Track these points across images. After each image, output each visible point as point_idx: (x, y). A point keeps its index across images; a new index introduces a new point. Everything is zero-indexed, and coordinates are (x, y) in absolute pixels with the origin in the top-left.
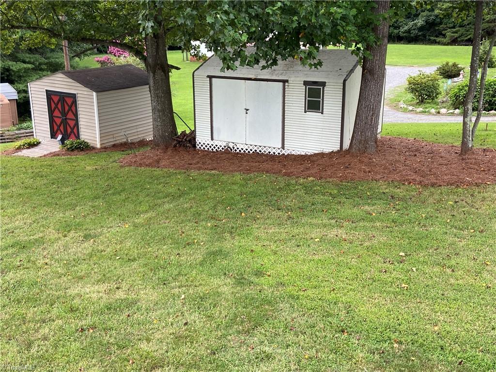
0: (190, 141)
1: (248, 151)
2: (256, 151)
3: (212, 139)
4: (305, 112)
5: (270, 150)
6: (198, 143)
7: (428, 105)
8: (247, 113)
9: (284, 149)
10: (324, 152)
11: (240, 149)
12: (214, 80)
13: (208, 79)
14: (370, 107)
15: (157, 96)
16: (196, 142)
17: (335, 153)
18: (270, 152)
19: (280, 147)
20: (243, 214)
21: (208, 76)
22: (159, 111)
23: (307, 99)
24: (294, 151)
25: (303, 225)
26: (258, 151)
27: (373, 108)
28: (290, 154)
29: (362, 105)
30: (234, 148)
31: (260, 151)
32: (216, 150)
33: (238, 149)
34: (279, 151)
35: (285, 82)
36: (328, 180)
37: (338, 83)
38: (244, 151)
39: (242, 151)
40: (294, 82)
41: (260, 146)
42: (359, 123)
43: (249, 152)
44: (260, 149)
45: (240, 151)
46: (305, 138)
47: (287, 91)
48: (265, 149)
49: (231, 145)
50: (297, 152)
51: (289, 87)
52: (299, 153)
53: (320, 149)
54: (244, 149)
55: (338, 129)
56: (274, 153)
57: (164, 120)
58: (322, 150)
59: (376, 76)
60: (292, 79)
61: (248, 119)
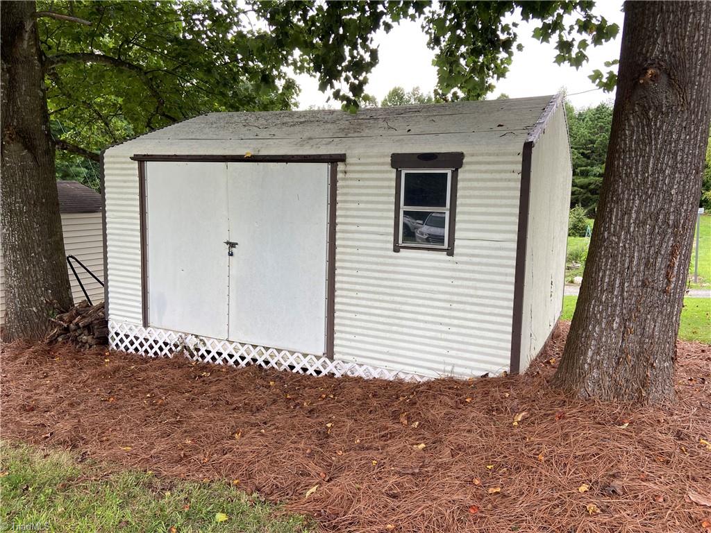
0: (88, 328)
1: (234, 359)
2: (255, 360)
3: (146, 324)
4: (397, 249)
5: (292, 360)
6: (112, 333)
8: (231, 254)
9: (331, 358)
10: (456, 377)
11: (214, 353)
12: (149, 166)
13: (136, 164)
14: (666, 222)
15: (11, 211)
16: (108, 332)
18: (292, 367)
19: (320, 354)
21: (135, 158)
22: (13, 249)
23: (403, 208)
24: (361, 365)
26: (260, 361)
27: (676, 226)
28: (349, 373)
29: (627, 212)
30: (198, 350)
31: (267, 362)
32: (156, 353)
33: (209, 352)
34: (318, 365)
35: (334, 160)
37: (504, 154)
38: (225, 360)
39: (219, 361)
40: (362, 161)
41: (267, 349)
43: (236, 363)
44: (266, 355)
45: (214, 359)
46: (394, 328)
47: (343, 187)
48: (279, 357)
49: (191, 342)
50: (371, 369)
51: (348, 175)
52: (375, 374)
53: (441, 367)
54: (225, 355)
55: (505, 304)
56: (305, 370)
57: (27, 273)
58: (449, 368)
60: (357, 152)
61: (233, 272)
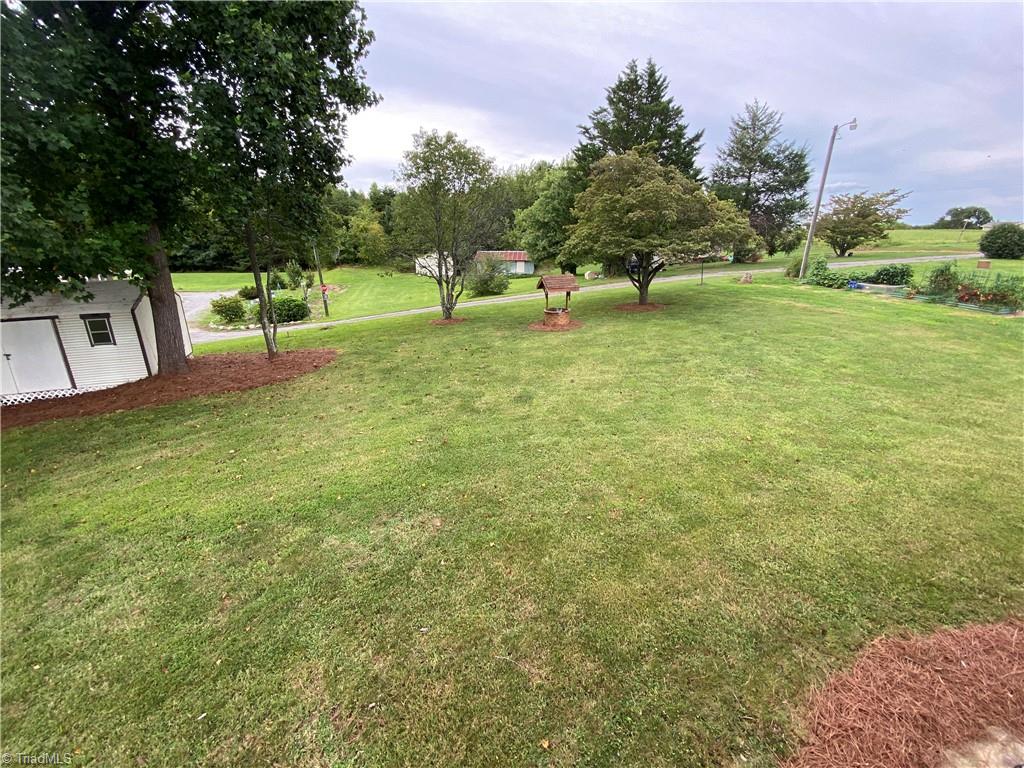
1: (24, 400)
2: (36, 398)
4: (92, 346)
5: (56, 393)
7: (236, 323)
8: (8, 359)
9: (76, 389)
10: (130, 382)
11: (12, 400)
18: (57, 396)
19: (70, 388)
20: (33, 471)
23: (91, 332)
24: (90, 388)
25: (119, 458)
26: (40, 397)
28: (86, 392)
29: (160, 330)
30: (2, 401)
31: (43, 397)
33: (9, 401)
34: (70, 392)
35: (53, 318)
36: (141, 407)
37: (125, 313)
38: (20, 402)
39: (17, 403)
40: (67, 318)
41: (41, 392)
42: (161, 348)
43: (26, 401)
44: (42, 394)
45: (13, 403)
47: (60, 327)
48: (49, 394)
50: (95, 388)
51: (62, 323)
52: (98, 389)
53: (124, 380)
54: (19, 400)
56: (64, 395)
58: (127, 380)
59: (167, 303)
60: (62, 314)
61: (12, 366)
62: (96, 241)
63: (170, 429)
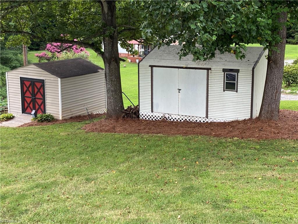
0: (135, 113)
1: (180, 120)
2: (186, 120)
3: (152, 112)
4: (224, 91)
5: (197, 119)
6: (141, 114)
8: (179, 92)
9: (208, 118)
10: (238, 120)
11: (174, 118)
12: (154, 68)
13: (150, 68)
14: (275, 87)
15: (112, 81)
16: (139, 114)
17: (247, 120)
18: (197, 121)
19: (204, 117)
20: (197, 163)
21: (150, 66)
22: (112, 91)
23: (226, 81)
24: (215, 119)
25: (245, 169)
26: (188, 120)
27: (277, 88)
28: (212, 121)
29: (268, 85)
30: (169, 118)
31: (189, 120)
32: (155, 119)
33: (172, 118)
34: (204, 120)
35: (208, 69)
36: (249, 139)
37: (249, 70)
38: (177, 120)
39: (175, 120)
40: (215, 70)
41: (189, 116)
42: (266, 98)
43: (181, 121)
44: (189, 118)
45: (174, 120)
46: (224, 110)
47: (210, 76)
48: (193, 118)
49: (167, 116)
50: (218, 120)
51: (212, 73)
52: (219, 121)
53: (235, 118)
54: (177, 119)
55: (249, 103)
56: (200, 121)
57: (116, 98)
58: (237, 118)
59: (278, 65)
60: (214, 67)
61: (180, 97)
62: (262, 20)
63: (271, 159)
